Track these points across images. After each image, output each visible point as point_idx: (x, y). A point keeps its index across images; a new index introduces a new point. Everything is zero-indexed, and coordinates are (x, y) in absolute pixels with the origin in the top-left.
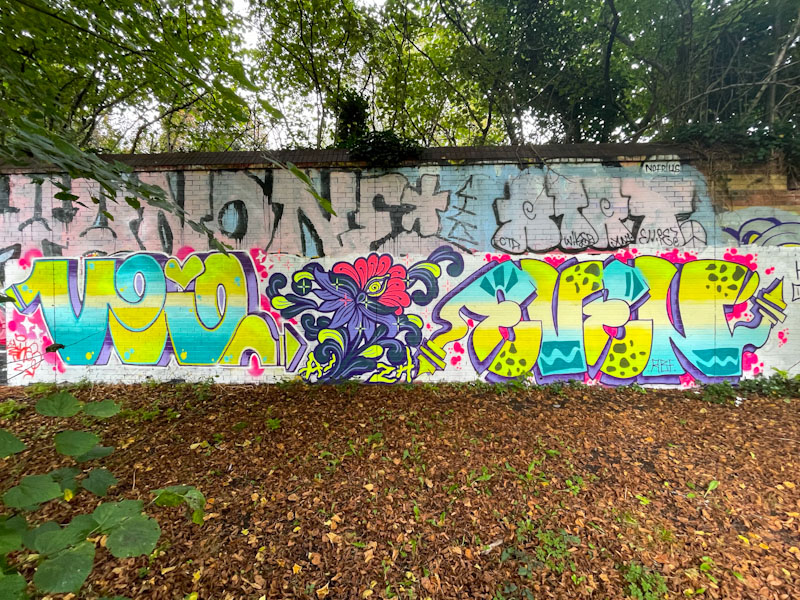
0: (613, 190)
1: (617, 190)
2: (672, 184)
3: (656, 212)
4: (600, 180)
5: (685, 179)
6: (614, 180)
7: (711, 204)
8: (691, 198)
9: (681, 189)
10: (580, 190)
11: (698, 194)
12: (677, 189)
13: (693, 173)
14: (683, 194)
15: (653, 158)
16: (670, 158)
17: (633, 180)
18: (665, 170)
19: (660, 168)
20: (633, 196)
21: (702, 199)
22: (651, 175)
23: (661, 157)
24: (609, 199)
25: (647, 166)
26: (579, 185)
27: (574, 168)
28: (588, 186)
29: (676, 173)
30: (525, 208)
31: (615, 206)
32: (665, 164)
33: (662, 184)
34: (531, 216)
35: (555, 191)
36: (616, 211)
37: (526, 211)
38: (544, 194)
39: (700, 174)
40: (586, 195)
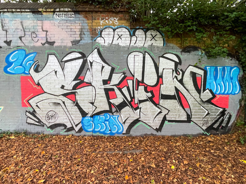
0: (38, 28)
1: (41, 27)
2: (70, 25)
3: (61, 40)
4: (31, 22)
5: (76, 22)
6: (39, 22)
7: (90, 36)
8: (80, 32)
9: (74, 27)
10: (21, 27)
11: (83, 30)
12: (72, 27)
13: (81, 19)
14: (75, 30)
15: (58, 10)
16: (66, 10)
17: (49, 22)
18: (66, 16)
19: (63, 15)
20: (48, 31)
21: (85, 33)
22: (58, 19)
23: (62, 9)
24: (36, 32)
25: (56, 14)
26: (20, 24)
27: (17, 15)
28: (25, 25)
29: (72, 19)
31: (39, 36)
32: (66, 13)
33: (64, 25)
35: (7, 28)
36: (40, 39)
38: (1, 29)
39: (84, 19)
40: (24, 30)
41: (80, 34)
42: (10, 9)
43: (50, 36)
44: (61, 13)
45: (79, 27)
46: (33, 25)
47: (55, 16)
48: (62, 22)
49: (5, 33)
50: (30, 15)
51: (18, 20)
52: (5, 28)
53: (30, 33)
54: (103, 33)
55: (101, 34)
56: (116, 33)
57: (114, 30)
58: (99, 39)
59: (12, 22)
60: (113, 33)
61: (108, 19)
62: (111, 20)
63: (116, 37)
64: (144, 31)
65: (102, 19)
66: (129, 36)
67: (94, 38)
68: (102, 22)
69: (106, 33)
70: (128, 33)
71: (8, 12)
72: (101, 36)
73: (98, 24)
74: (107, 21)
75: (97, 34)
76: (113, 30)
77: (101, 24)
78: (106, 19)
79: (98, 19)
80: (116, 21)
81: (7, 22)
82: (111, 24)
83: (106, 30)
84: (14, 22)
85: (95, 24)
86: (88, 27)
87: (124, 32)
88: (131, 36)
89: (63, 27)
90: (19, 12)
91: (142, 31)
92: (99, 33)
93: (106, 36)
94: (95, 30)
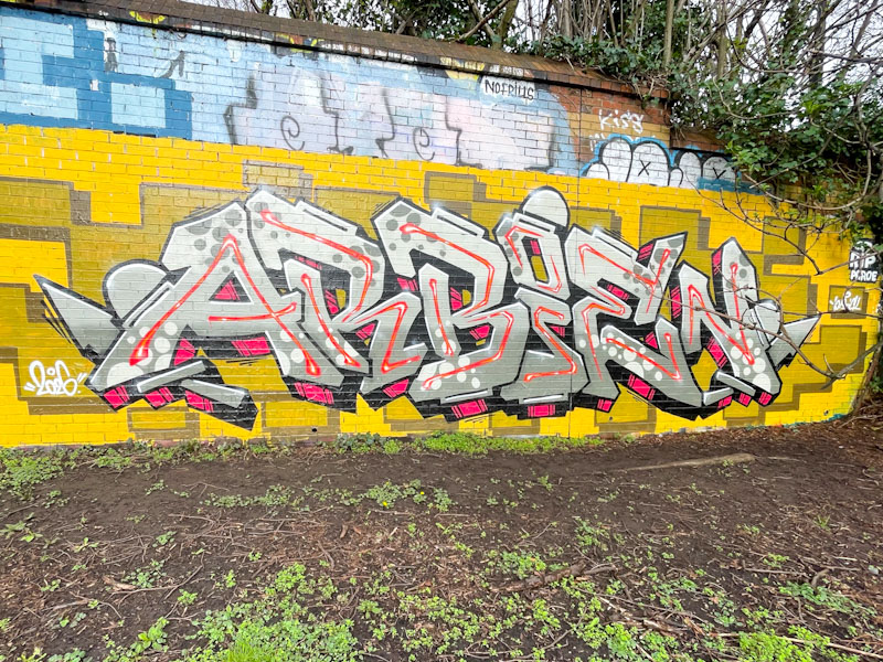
0: (434, 116)
1: (442, 116)
2: (523, 118)
4: (413, 95)
5: (540, 113)
6: (437, 99)
7: (574, 157)
8: (548, 144)
9: (534, 128)
10: (381, 109)
11: (557, 139)
12: (529, 127)
13: (552, 105)
14: (537, 136)
15: (496, 69)
16: (520, 73)
17: (465, 102)
18: (513, 93)
19: (506, 88)
20: (464, 129)
21: (563, 148)
22: (492, 98)
23: (507, 70)
24: (427, 131)
25: (487, 83)
26: (379, 99)
27: (371, 68)
28: (394, 102)
29: (528, 101)
30: (285, 128)
31: (437, 142)
32: (513, 83)
33: (508, 116)
34: (296, 144)
35: (339, 104)
36: (438, 151)
37: (287, 134)
38: (319, 107)
39: (562, 108)
40: (391, 119)
41: (550, 150)
42: (354, 44)
43: (467, 145)
44: (501, 81)
45: (548, 129)
46: (418, 104)
47: (483, 85)
48: (502, 107)
49: (330, 120)
50: (410, 73)
51: (375, 86)
52: (331, 104)
53: (409, 131)
54: (606, 152)
55: (600, 155)
56: (636, 155)
57: (633, 148)
58: (595, 167)
59: (356, 89)
60: (629, 155)
61: (620, 114)
62: (625, 119)
63: (637, 167)
64: (700, 159)
65: (604, 115)
66: (665, 167)
67: (584, 164)
68: (603, 121)
69: (614, 153)
70: (665, 158)
71: (345, 54)
72: (600, 162)
73: (594, 126)
74: (616, 120)
75: (590, 155)
76: (631, 146)
77: (602, 128)
78: (615, 116)
79: (596, 113)
80: (639, 124)
81: (339, 86)
82: (625, 131)
83: (613, 144)
84: (361, 89)
85: (588, 126)
86: (569, 132)
87: (655, 155)
88: (671, 169)
89: (504, 124)
90: (380, 59)
91: (695, 157)
92: (597, 153)
93: (613, 162)
94: (587, 141)
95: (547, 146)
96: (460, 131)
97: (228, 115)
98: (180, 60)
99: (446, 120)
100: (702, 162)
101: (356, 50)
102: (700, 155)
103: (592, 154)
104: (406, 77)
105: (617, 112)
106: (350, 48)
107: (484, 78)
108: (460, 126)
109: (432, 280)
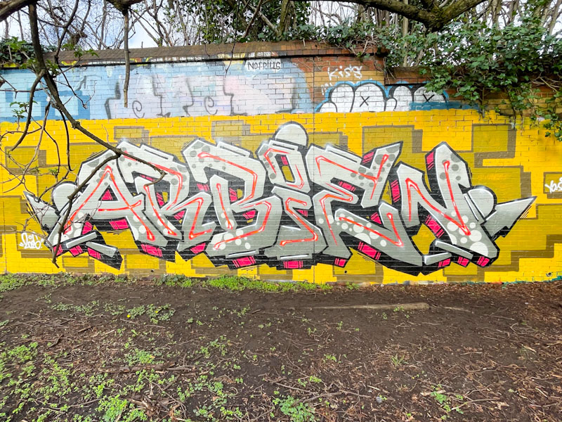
0: (216, 89)
1: (221, 88)
2: (273, 82)
3: (258, 109)
4: (204, 78)
5: (285, 76)
6: (218, 78)
7: (310, 101)
8: (291, 95)
9: (281, 86)
10: (185, 89)
11: (298, 91)
12: (278, 86)
13: (293, 70)
14: (284, 91)
15: (253, 55)
16: (268, 54)
17: (235, 77)
18: (267, 67)
19: (262, 65)
20: (235, 94)
21: (301, 96)
22: (253, 73)
23: (260, 54)
24: (212, 98)
25: (249, 64)
26: (184, 84)
27: (180, 67)
28: (192, 84)
29: (277, 71)
30: (135, 107)
31: (218, 104)
32: (266, 61)
33: (263, 82)
34: (140, 115)
35: (162, 90)
36: (219, 109)
37: (136, 110)
38: (152, 93)
39: (299, 71)
40: (191, 94)
41: (293, 98)
42: (168, 56)
43: (238, 103)
44: (258, 61)
45: (291, 86)
46: (207, 83)
47: (246, 66)
48: (260, 77)
49: (157, 99)
50: (202, 67)
51: (182, 77)
52: (158, 91)
53: (202, 99)
54: (334, 95)
55: (330, 97)
56: (357, 94)
57: (354, 89)
58: (326, 105)
59: (171, 81)
60: (352, 94)
61: (344, 68)
62: (348, 71)
63: (359, 101)
64: (411, 90)
65: (331, 71)
66: (382, 99)
67: (318, 104)
68: (331, 75)
69: (339, 95)
70: (381, 93)
71: (165, 62)
72: (330, 101)
73: (324, 79)
74: (340, 73)
75: (322, 98)
76: (353, 88)
77: (331, 79)
78: (340, 70)
79: (325, 70)
80: (359, 73)
81: (162, 80)
82: (348, 78)
83: (339, 88)
84: (174, 80)
85: (319, 79)
86: (306, 85)
87: (373, 92)
88: (386, 99)
89: (261, 87)
90: (184, 62)
91: (406, 88)
92: (327, 95)
93: (339, 100)
94: (319, 89)
95: (290, 96)
96: (232, 95)
97: (107, 105)
98: (84, 81)
99: (224, 90)
100: (413, 91)
101: (170, 59)
102: (411, 87)
103: (324, 97)
104: (199, 69)
105: (341, 67)
106: (166, 59)
107: (247, 61)
108: (232, 92)
109: (218, 184)
